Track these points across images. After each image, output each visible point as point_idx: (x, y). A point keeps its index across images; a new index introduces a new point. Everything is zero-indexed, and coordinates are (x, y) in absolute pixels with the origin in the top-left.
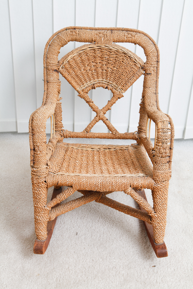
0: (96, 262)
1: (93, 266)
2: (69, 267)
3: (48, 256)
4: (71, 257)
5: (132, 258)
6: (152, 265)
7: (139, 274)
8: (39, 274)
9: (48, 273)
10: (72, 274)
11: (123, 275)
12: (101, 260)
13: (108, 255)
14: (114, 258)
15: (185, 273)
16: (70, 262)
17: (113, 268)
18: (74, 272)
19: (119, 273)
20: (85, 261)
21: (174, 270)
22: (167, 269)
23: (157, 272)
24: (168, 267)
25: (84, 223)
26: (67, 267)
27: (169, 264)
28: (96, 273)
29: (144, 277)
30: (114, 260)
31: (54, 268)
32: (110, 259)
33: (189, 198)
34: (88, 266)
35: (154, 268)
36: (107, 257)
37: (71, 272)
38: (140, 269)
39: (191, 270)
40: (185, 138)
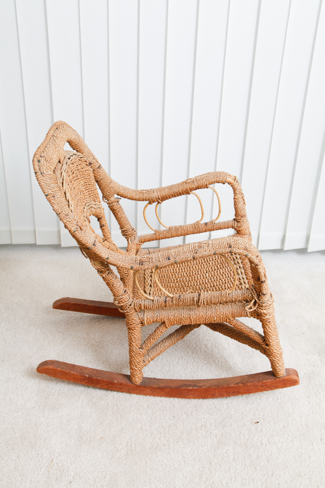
0: (178, 419)
1: (174, 424)
2: (142, 427)
3: (113, 413)
4: (144, 413)
5: (227, 412)
6: (254, 422)
7: (238, 434)
8: (102, 438)
9: (114, 436)
10: (146, 436)
11: (216, 436)
12: (185, 416)
13: (194, 409)
14: (203, 414)
15: (298, 431)
16: (142, 420)
17: (201, 427)
18: (149, 434)
19: (211, 433)
20: (163, 418)
21: (284, 427)
22: (274, 425)
23: (262, 430)
24: (275, 422)
25: (158, 367)
26: (140, 427)
27: (276, 419)
28: (179, 434)
29: (245, 437)
30: (203, 416)
31: (122, 429)
32: (196, 414)
33: (296, 328)
34: (168, 425)
35: (256, 424)
36: (192, 412)
37: (146, 433)
38: (238, 427)
39: (307, 426)
40: (285, 249)
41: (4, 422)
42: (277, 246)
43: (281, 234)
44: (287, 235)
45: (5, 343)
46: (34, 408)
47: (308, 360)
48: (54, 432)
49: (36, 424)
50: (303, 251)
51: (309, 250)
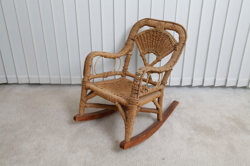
0: (128, 157)
1: (126, 160)
2: (112, 161)
3: (100, 155)
6: (162, 159)
7: (155, 164)
8: (94, 165)
9: (100, 164)
10: (114, 164)
11: (145, 164)
12: (132, 156)
13: (136, 153)
14: (140, 155)
15: (182, 163)
16: (113, 158)
17: (139, 161)
18: (115, 163)
19: (143, 163)
20: (122, 157)
21: (176, 161)
22: (171, 160)
23: (165, 162)
24: (172, 159)
26: (111, 161)
27: (173, 158)
28: (129, 164)
29: (158, 165)
30: (140, 156)
31: (103, 161)
32: (137, 155)
33: (185, 119)
34: (124, 160)
35: (163, 160)
36: (135, 154)
37: (114, 163)
38: (155, 161)
39: (186, 161)
40: (182, 85)
41: (52, 158)
42: (179, 84)
43: (180, 79)
44: (183, 79)
45: (55, 125)
46: (66, 152)
47: (189, 132)
48: (73, 162)
49: (66, 159)
50: (190, 86)
51: (193, 86)
